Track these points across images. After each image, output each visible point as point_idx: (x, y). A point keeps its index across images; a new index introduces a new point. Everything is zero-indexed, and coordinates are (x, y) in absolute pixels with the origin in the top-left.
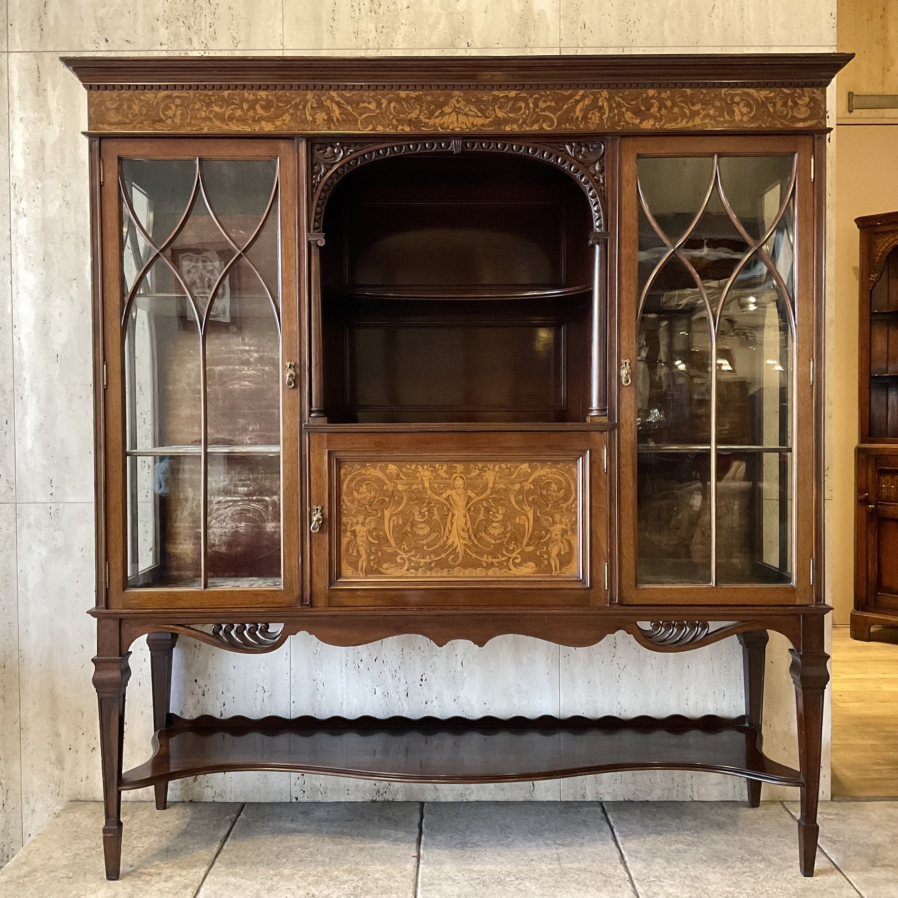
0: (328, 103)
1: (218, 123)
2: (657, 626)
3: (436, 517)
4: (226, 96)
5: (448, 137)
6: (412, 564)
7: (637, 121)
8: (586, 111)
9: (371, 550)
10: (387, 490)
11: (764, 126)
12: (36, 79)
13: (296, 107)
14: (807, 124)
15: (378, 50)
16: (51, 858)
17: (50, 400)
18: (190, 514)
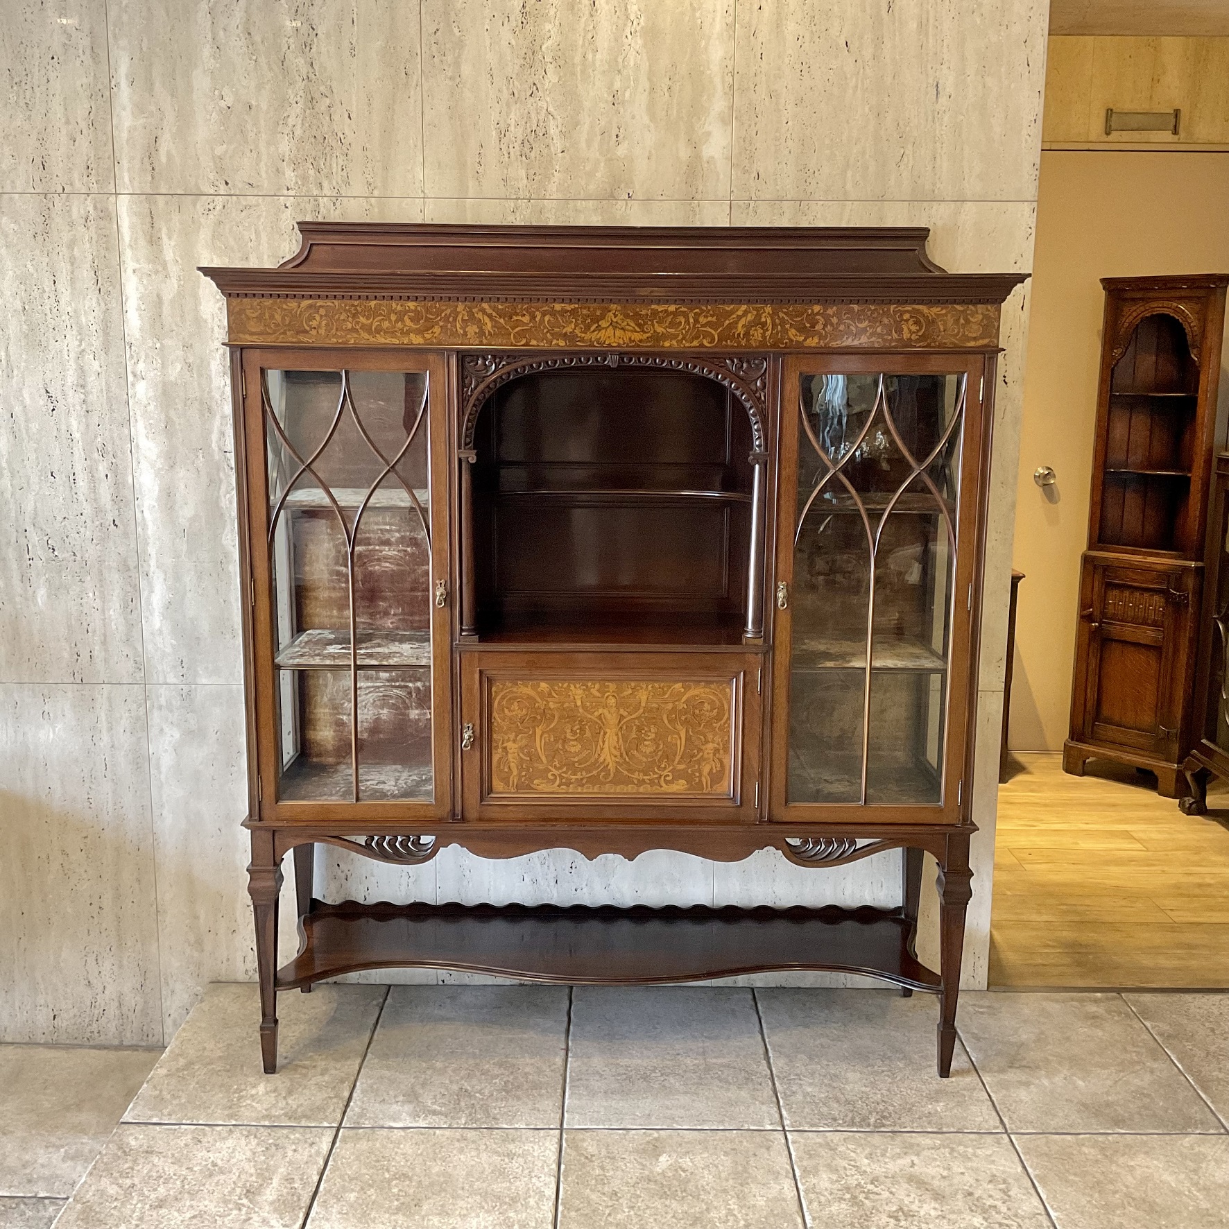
0: (480, 315)
1: (366, 336)
2: (806, 842)
3: (588, 734)
4: (373, 307)
5: (604, 352)
6: (564, 780)
7: (801, 339)
8: (748, 327)
9: (522, 767)
10: (539, 708)
12: (149, 225)
13: (446, 319)
14: (981, 342)
15: (529, 199)
16: (204, 1049)
17: (178, 577)
18: (330, 700)
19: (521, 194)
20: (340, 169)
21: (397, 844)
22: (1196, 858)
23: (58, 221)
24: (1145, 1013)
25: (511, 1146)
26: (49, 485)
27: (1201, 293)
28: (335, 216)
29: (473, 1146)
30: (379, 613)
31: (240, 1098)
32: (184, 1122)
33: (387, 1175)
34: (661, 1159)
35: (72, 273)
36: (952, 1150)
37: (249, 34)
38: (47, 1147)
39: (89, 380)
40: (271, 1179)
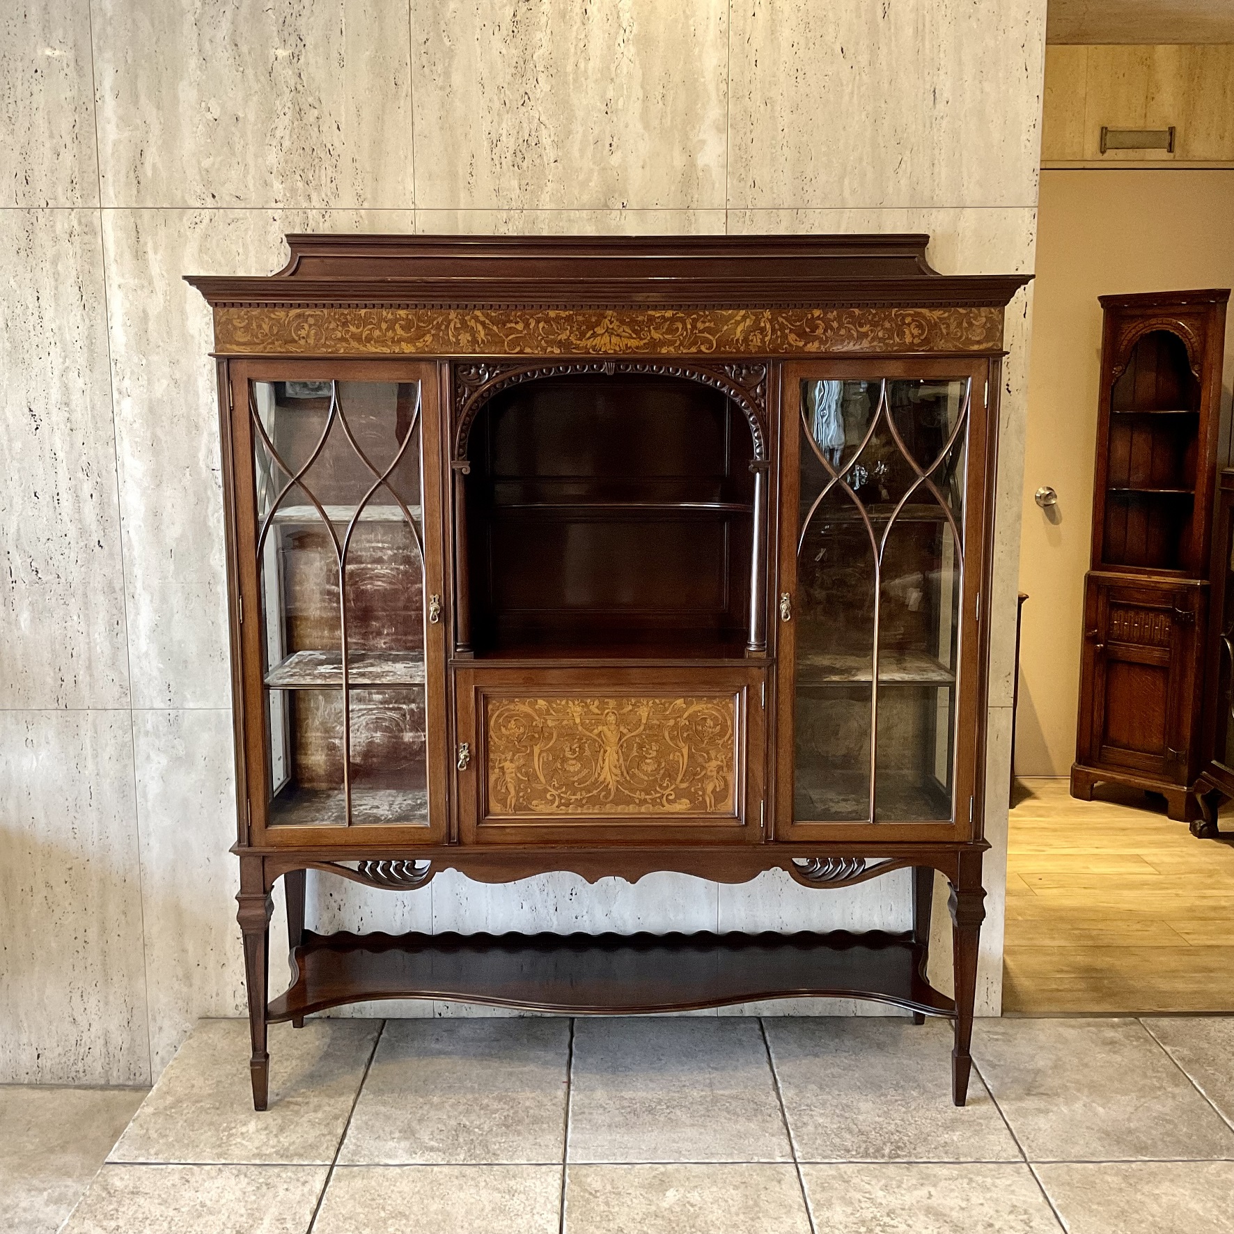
0: (472, 323)
1: (354, 344)
2: (813, 862)
3: (587, 753)
4: (363, 316)
5: (600, 359)
6: (563, 801)
7: (801, 344)
8: (747, 333)
9: (520, 786)
10: (537, 726)
11: (936, 348)
12: (134, 239)
13: (438, 327)
14: (982, 347)
15: (522, 210)
16: (193, 1086)
17: (164, 599)
18: (322, 723)
19: (514, 205)
20: (329, 181)
21: (391, 869)
22: (1209, 881)
23: (42, 237)
24: (1164, 1038)
25: (512, 1183)
26: (32, 505)
27: (1201, 309)
28: (324, 229)
29: (472, 1183)
30: (372, 633)
31: (230, 1135)
32: (171, 1161)
33: (383, 1214)
34: (668, 1194)
35: (56, 288)
36: (971, 1180)
37: (236, 45)
38: (29, 1190)
39: (73, 397)
40: (262, 1219)
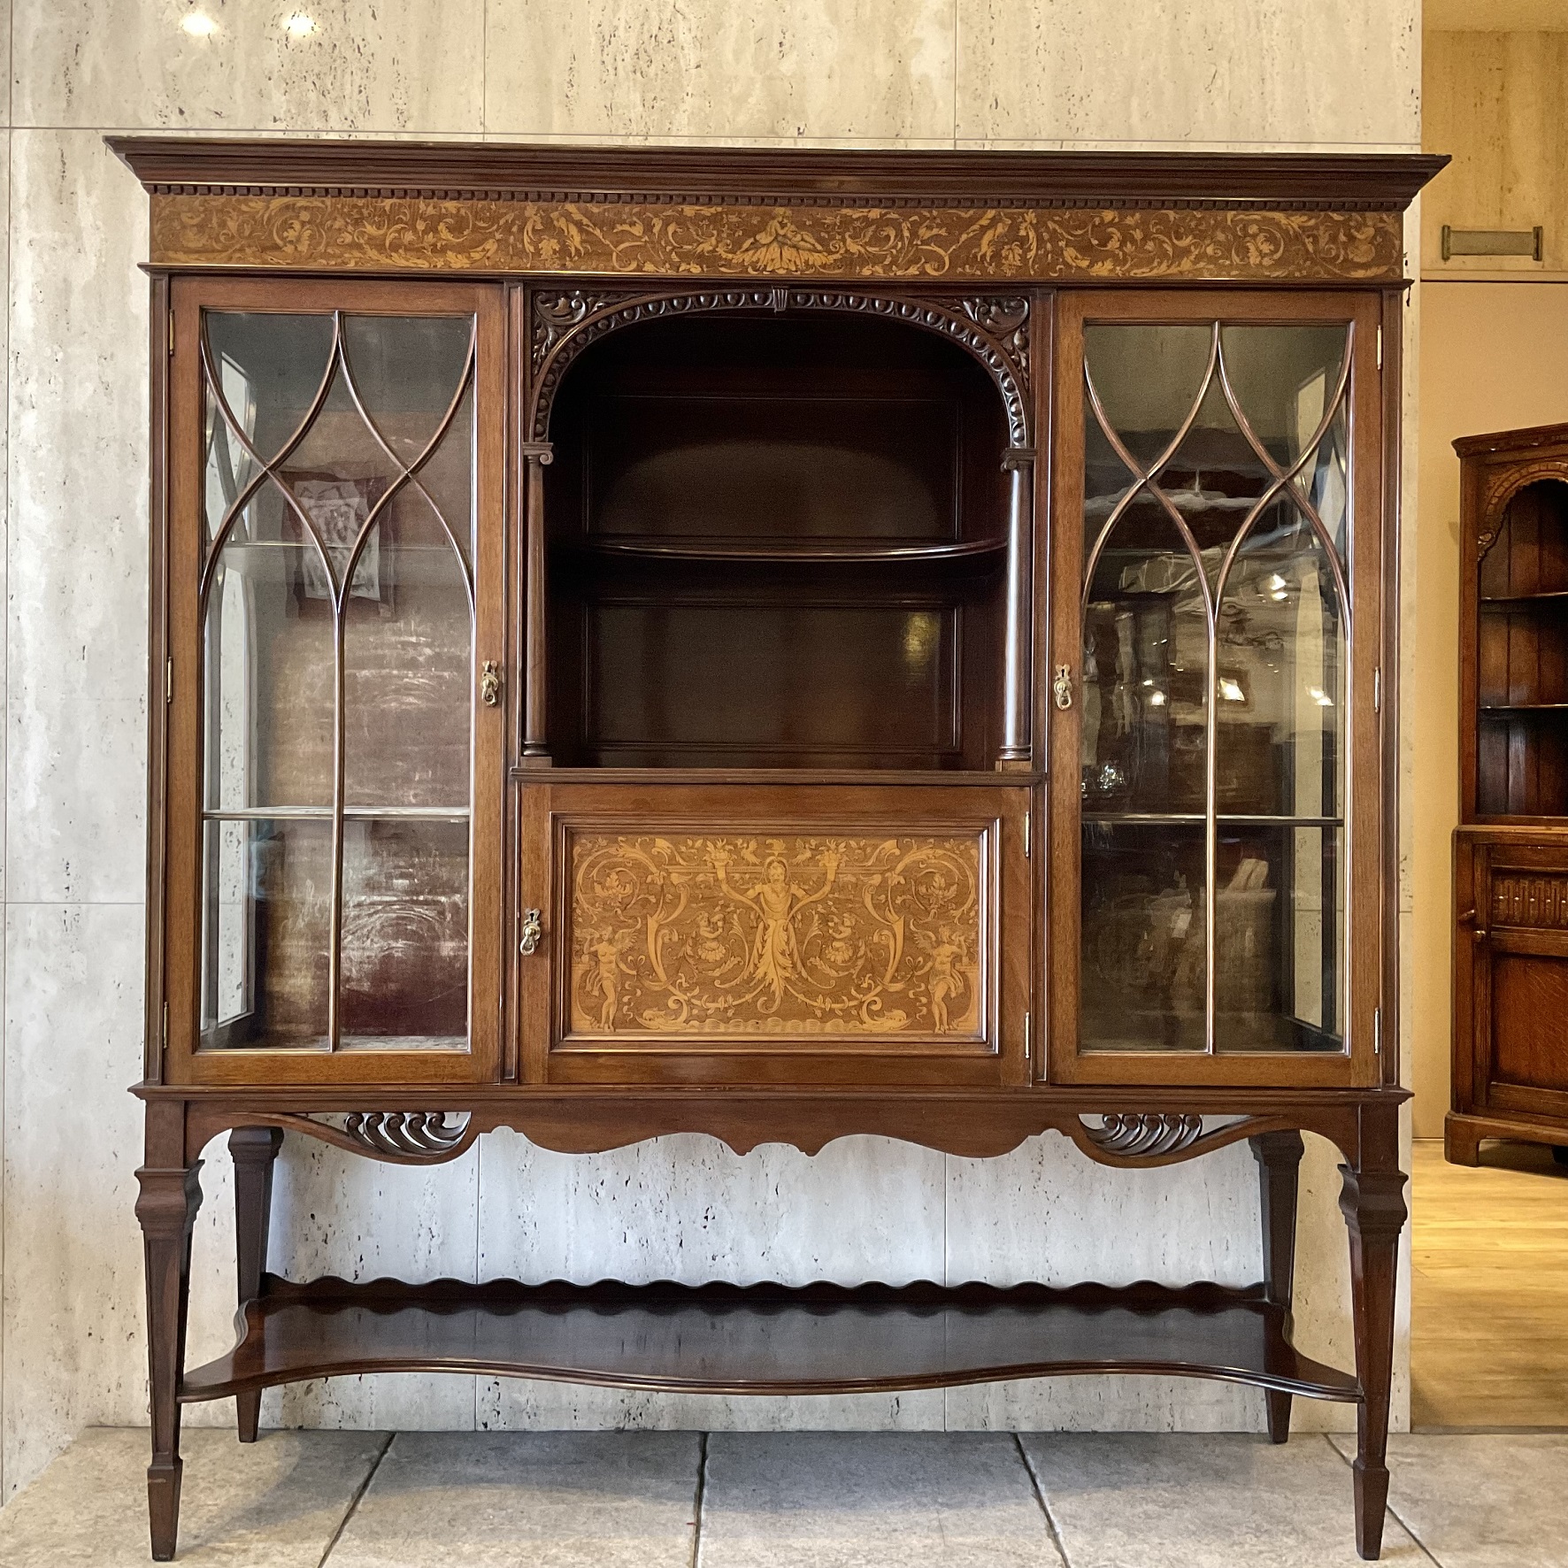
0: (562, 223)
1: (373, 254)
2: (1113, 1122)
3: (737, 929)
4: (387, 208)
5: (765, 285)
6: (695, 1012)
7: (1085, 264)
8: (998, 244)
9: (623, 987)
10: (653, 882)
11: (1297, 274)
12: (58, 174)
13: (507, 229)
14: (1371, 273)
16: (54, 1523)
17: (68, 725)
18: (309, 925)
19: (634, 128)
20: (357, 90)
21: (403, 1128)
30: (395, 779)
